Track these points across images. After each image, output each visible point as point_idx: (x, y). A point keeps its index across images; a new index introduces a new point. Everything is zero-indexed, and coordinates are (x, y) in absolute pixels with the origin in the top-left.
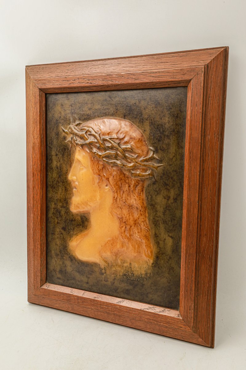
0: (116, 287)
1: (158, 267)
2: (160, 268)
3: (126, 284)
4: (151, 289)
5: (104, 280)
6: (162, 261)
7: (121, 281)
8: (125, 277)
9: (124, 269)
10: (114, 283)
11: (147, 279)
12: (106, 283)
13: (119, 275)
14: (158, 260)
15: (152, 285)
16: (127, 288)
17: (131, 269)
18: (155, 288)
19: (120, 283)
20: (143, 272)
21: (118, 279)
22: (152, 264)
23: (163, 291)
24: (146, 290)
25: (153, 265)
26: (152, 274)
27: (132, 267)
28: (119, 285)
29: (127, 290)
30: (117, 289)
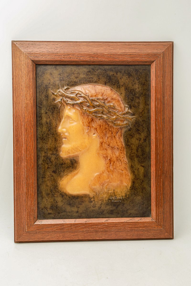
0: (102, 210)
1: (134, 189)
2: (136, 189)
3: (110, 206)
4: (130, 206)
5: (93, 207)
6: (137, 184)
7: (107, 205)
8: (110, 201)
9: (109, 195)
10: (101, 207)
11: (126, 199)
12: (93, 209)
13: (105, 201)
14: (134, 184)
15: (131, 203)
16: (111, 209)
17: (114, 194)
18: (133, 204)
19: (106, 206)
20: (124, 195)
21: (104, 204)
22: (130, 187)
23: (138, 206)
24: (126, 208)
25: (131, 189)
26: (130, 195)
27: (116, 192)
28: (105, 208)
29: (112, 211)
30: (103, 212)
